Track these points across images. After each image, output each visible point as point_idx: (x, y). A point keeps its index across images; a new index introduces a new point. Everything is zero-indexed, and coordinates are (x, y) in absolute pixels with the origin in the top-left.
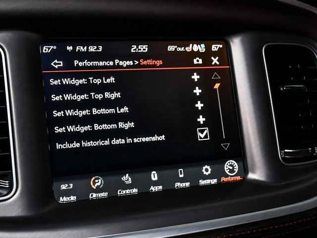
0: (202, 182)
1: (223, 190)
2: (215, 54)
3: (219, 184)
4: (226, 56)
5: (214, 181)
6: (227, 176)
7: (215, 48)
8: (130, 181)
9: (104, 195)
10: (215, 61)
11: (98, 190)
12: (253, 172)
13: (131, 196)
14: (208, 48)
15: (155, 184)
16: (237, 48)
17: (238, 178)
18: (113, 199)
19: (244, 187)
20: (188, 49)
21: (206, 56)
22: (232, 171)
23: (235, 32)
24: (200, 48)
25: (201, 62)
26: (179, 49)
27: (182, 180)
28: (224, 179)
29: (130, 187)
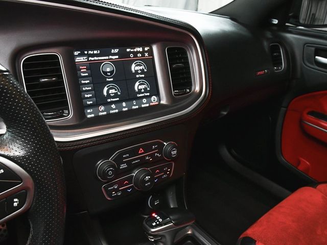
0: (143, 106)
1: (151, 108)
2: (146, 52)
3: (150, 106)
4: (151, 52)
5: (147, 105)
6: (152, 103)
7: (146, 49)
8: (115, 107)
9: (105, 113)
10: (146, 54)
11: (102, 111)
12: (163, 100)
13: (116, 113)
14: (143, 49)
15: (125, 107)
16: (155, 48)
17: (157, 103)
18: (109, 115)
19: (159, 106)
20: (135, 50)
21: (143, 53)
22: (154, 101)
23: (154, 42)
24: (140, 49)
25: (141, 56)
26: (131, 50)
27: (135, 105)
28: (151, 104)
29: (115, 109)
